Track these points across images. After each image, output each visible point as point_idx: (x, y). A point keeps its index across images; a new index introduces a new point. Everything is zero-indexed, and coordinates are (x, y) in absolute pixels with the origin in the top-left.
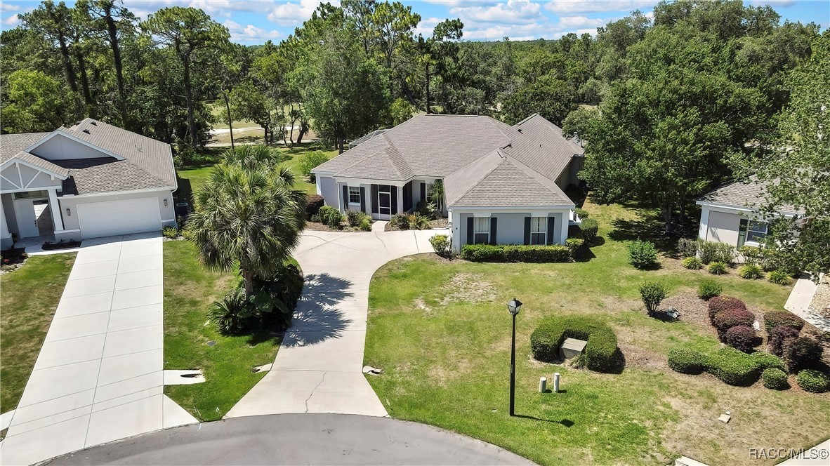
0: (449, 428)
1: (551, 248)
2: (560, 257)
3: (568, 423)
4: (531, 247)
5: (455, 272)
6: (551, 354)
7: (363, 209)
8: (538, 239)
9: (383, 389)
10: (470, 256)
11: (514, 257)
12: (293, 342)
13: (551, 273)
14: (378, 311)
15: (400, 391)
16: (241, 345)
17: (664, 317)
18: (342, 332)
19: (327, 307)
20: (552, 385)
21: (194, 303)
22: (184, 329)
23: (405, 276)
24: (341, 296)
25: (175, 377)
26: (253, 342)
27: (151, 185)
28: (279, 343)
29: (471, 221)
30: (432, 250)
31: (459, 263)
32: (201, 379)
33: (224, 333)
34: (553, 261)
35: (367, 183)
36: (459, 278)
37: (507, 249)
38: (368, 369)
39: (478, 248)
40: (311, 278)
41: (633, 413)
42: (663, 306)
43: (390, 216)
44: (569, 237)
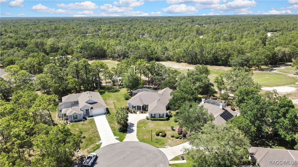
0: (145, 143)
1: (163, 119)
2: (164, 120)
3: (157, 142)
4: (160, 119)
5: (149, 122)
6: (158, 135)
7: (136, 109)
8: (161, 117)
9: (139, 139)
10: (151, 120)
11: (157, 120)
12: (128, 133)
13: (162, 123)
14: (138, 129)
15: (140, 139)
16: (122, 134)
17: (174, 130)
18: (134, 132)
19: (131, 128)
20: (157, 138)
21: (114, 127)
22: (114, 131)
23: (142, 123)
24: (133, 126)
25: (116, 137)
26: (123, 133)
27: (103, 107)
28: (126, 133)
29: (151, 114)
30: (146, 118)
31: (150, 121)
32: (118, 137)
33: (119, 131)
34: (163, 121)
35: (136, 106)
36: (149, 123)
37: (157, 119)
38: (137, 137)
39: (152, 119)
40: (129, 123)
41: (164, 142)
42: (173, 129)
43: (140, 111)
44: (166, 117)
